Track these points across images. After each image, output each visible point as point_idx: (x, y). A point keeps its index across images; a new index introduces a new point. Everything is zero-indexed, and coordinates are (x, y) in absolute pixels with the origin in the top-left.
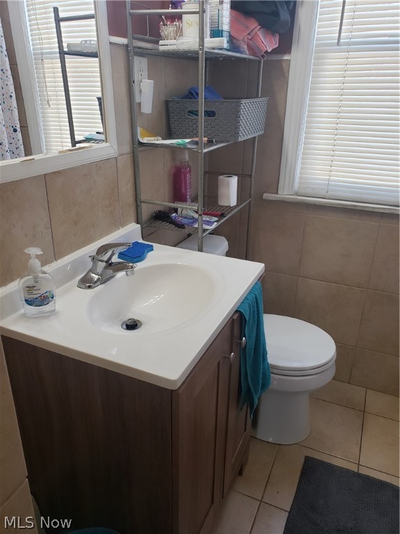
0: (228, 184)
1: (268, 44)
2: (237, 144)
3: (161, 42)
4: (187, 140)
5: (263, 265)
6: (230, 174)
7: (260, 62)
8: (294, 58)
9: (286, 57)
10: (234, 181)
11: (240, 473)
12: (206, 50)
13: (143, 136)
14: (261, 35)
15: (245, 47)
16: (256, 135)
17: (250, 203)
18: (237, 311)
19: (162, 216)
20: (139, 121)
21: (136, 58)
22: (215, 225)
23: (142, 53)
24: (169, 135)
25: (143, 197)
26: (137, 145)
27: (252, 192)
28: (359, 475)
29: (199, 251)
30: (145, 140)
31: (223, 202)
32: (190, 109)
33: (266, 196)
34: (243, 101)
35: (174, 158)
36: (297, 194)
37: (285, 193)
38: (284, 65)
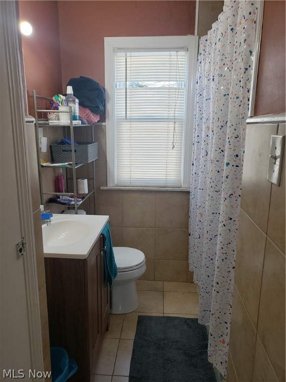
0: (83, 183)
1: (95, 119)
2: (88, 164)
3: (50, 121)
4: (67, 164)
5: (108, 216)
6: (83, 178)
7: (92, 126)
8: (107, 124)
9: (104, 124)
10: (86, 181)
11: (107, 330)
12: (73, 126)
13: (43, 163)
14: (92, 115)
15: (86, 121)
16: (94, 160)
17: (94, 192)
18: (101, 234)
19: (53, 201)
20: (41, 156)
21: (39, 128)
22: (81, 202)
23: (41, 126)
24: (53, 161)
25: (44, 191)
26: (41, 167)
27: (95, 186)
28: (164, 317)
29: (76, 214)
30: (44, 164)
31: (81, 192)
32: (63, 149)
33: (102, 188)
34: (89, 145)
35: (54, 172)
36: (116, 186)
37: (111, 185)
38: (103, 127)
